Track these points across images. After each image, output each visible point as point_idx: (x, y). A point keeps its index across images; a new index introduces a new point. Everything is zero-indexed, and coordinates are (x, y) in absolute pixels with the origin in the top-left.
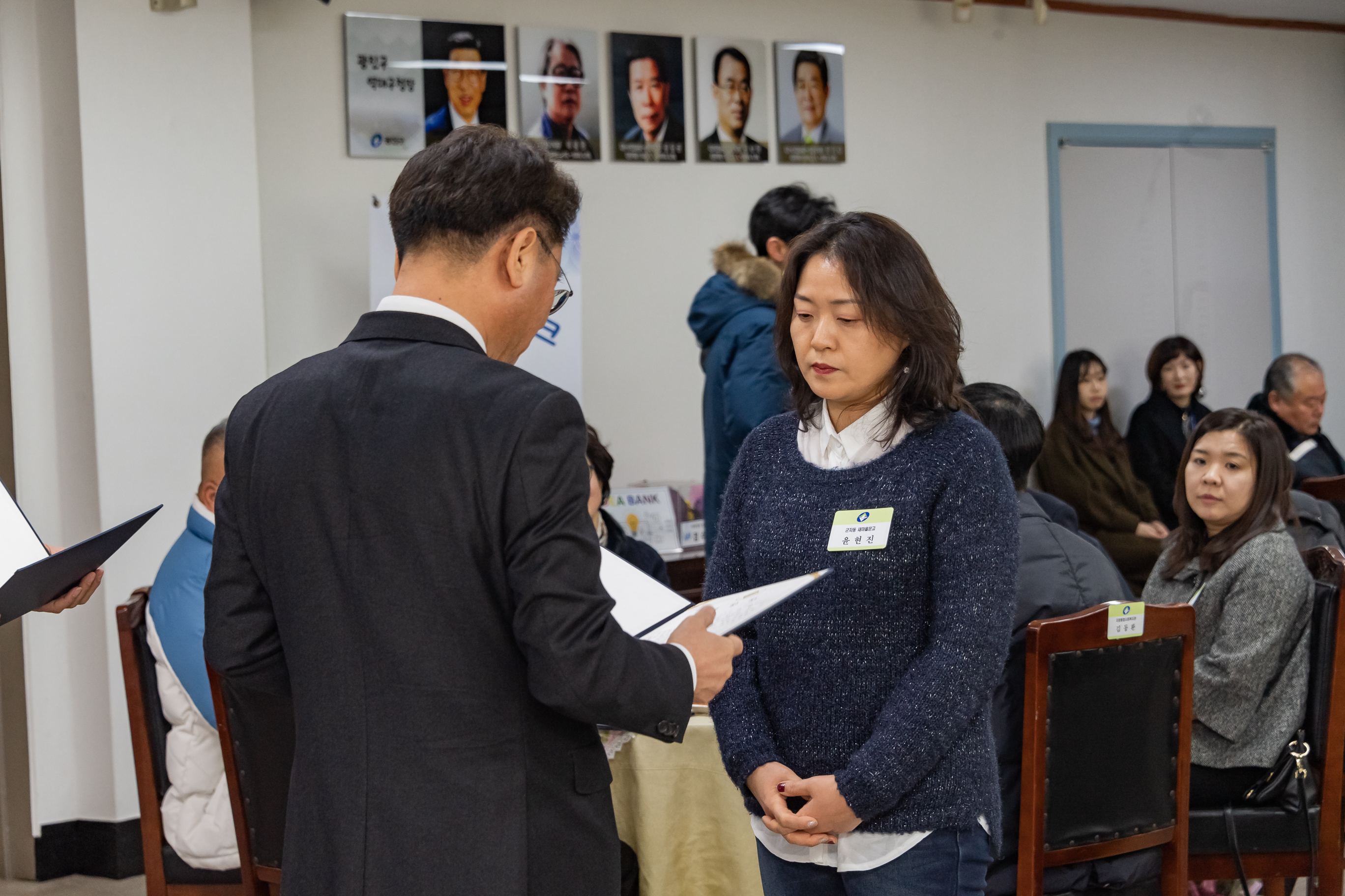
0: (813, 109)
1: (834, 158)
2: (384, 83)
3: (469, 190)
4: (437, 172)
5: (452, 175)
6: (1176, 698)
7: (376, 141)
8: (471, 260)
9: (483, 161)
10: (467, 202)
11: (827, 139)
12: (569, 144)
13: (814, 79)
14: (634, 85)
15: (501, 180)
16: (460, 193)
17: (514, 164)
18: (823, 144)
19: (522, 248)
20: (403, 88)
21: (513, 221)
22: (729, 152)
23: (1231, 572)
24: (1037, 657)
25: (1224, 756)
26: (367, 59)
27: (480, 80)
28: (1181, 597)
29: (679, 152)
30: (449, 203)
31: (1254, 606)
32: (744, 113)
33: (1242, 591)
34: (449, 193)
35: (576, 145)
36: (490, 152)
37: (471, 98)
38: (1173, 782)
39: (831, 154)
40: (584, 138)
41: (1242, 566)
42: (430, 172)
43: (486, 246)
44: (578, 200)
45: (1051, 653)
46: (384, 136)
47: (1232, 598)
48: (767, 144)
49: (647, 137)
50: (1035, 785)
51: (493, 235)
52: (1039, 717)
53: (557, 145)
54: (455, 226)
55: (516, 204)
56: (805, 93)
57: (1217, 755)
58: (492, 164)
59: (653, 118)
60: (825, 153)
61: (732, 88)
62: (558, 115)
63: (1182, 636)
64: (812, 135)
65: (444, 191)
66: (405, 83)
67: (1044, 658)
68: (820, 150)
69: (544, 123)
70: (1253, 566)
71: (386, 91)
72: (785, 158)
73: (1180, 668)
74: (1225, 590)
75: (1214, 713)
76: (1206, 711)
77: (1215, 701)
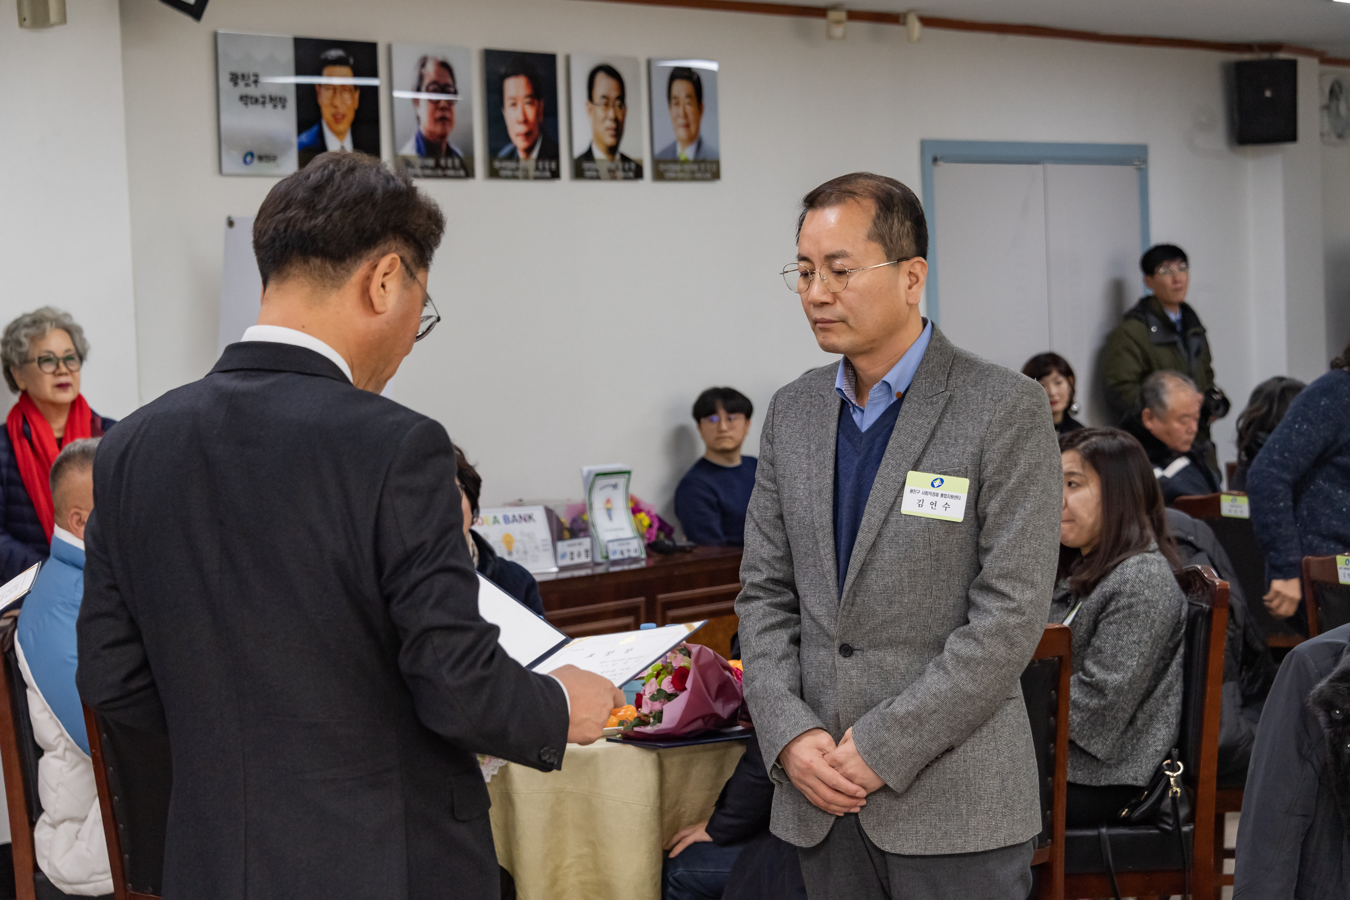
0: (687, 126)
1: (708, 175)
2: (256, 101)
3: (330, 216)
4: (298, 200)
5: (313, 201)
6: (1052, 718)
7: (249, 159)
8: (333, 286)
9: (344, 187)
10: (329, 228)
11: (701, 156)
12: (442, 162)
13: (688, 96)
14: (507, 102)
15: (362, 205)
16: (322, 219)
17: (375, 189)
18: (696, 161)
19: (386, 274)
20: (275, 106)
21: (375, 248)
22: (603, 169)
23: (1105, 592)
25: (1099, 775)
26: (240, 77)
27: (353, 98)
28: (1055, 616)
29: (554, 170)
30: (311, 230)
31: (1130, 625)
32: (618, 130)
33: (1117, 610)
34: (311, 219)
35: (450, 162)
36: (351, 177)
37: (344, 116)
38: (1050, 802)
39: (706, 171)
40: (458, 156)
41: (1117, 586)
42: (292, 199)
43: (349, 272)
44: (442, 224)
46: (256, 154)
47: (1107, 616)
48: (641, 161)
49: (521, 155)
51: (356, 261)
53: (431, 162)
54: (317, 253)
55: (378, 229)
56: (680, 111)
58: (353, 189)
59: (527, 135)
60: (700, 170)
61: (607, 105)
62: (431, 133)
63: (1058, 657)
64: (687, 153)
65: (305, 218)
66: (277, 101)
68: (695, 167)
69: (417, 141)
70: (1128, 585)
71: (258, 108)
72: (659, 176)
73: (1057, 689)
74: (1099, 610)
75: (1093, 738)
76: (1085, 736)
77: (1094, 724)
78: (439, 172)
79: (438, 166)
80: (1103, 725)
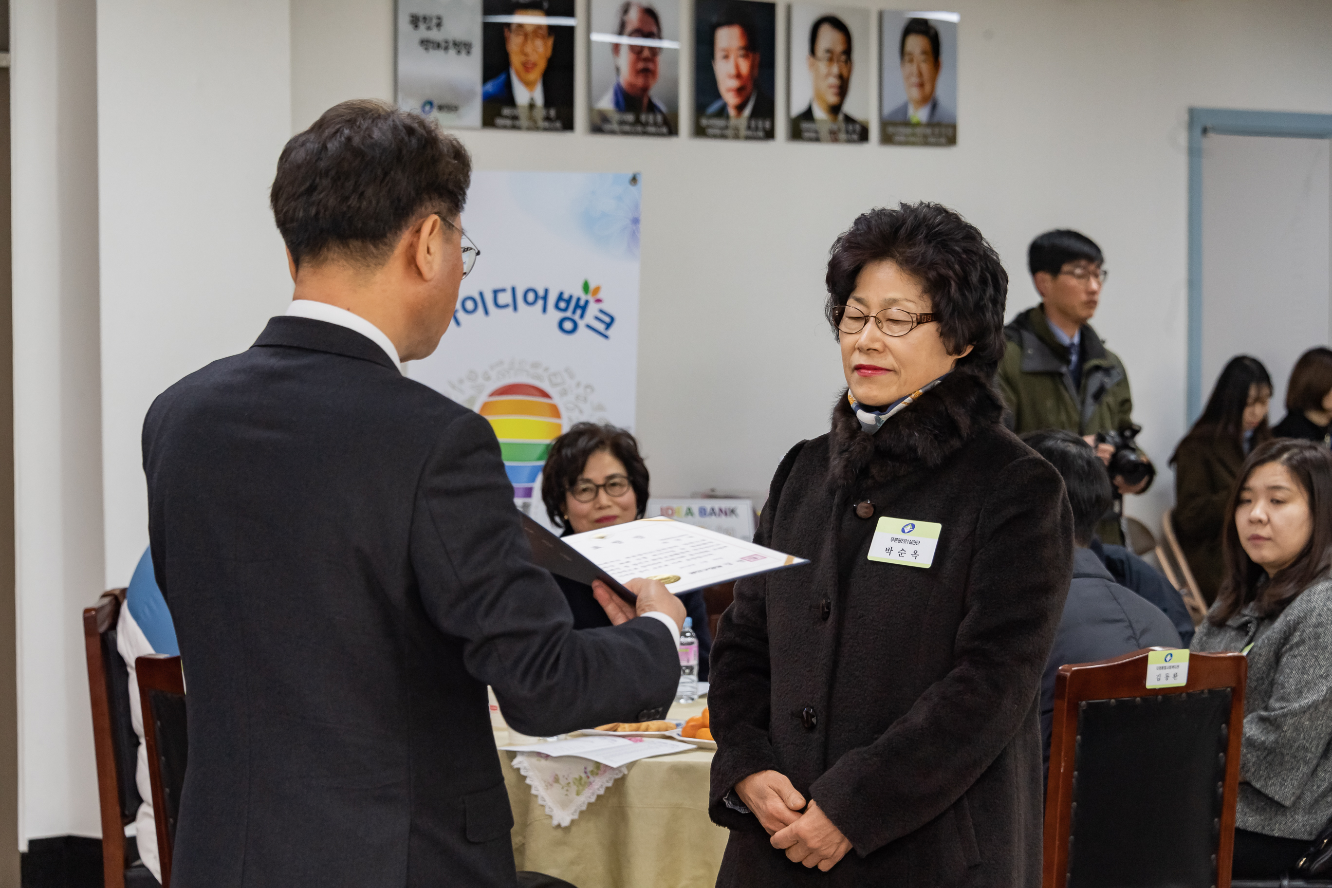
0: (921, 85)
1: (943, 140)
2: (438, 46)
6: (1221, 754)
7: (427, 108)
11: (936, 119)
12: (643, 117)
13: (924, 52)
14: (719, 55)
18: (930, 124)
20: (459, 52)
22: (824, 130)
23: (1289, 622)
24: (1066, 704)
25: (1274, 821)
26: (421, 19)
27: (545, 44)
28: (1232, 645)
29: (767, 130)
31: (1316, 658)
32: (843, 88)
33: (1302, 642)
35: (651, 118)
37: (535, 65)
38: (1215, 845)
39: (940, 135)
40: (660, 111)
41: (1302, 614)
45: (1082, 700)
46: (436, 102)
47: (1291, 649)
48: (867, 123)
49: (732, 112)
50: (1057, 843)
52: (1064, 770)
53: (630, 117)
56: (913, 68)
57: (1266, 819)
59: (739, 91)
60: (933, 134)
61: (831, 60)
62: (632, 85)
63: (1230, 688)
64: (920, 115)
67: (1074, 707)
68: (928, 131)
69: (616, 94)
70: (1315, 614)
71: (440, 53)
72: (887, 139)
73: (1228, 723)
74: (1282, 641)
75: (1270, 779)
76: (1261, 776)
77: (1271, 764)
78: (639, 128)
79: (638, 121)
80: (1281, 764)
